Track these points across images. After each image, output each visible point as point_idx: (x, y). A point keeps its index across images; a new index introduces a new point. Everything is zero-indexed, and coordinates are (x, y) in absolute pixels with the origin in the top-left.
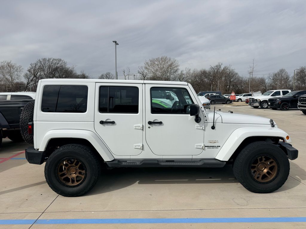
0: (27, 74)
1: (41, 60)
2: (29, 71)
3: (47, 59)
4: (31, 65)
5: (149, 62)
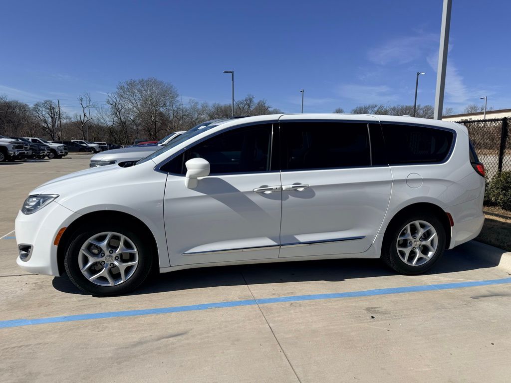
5: (126, 87)
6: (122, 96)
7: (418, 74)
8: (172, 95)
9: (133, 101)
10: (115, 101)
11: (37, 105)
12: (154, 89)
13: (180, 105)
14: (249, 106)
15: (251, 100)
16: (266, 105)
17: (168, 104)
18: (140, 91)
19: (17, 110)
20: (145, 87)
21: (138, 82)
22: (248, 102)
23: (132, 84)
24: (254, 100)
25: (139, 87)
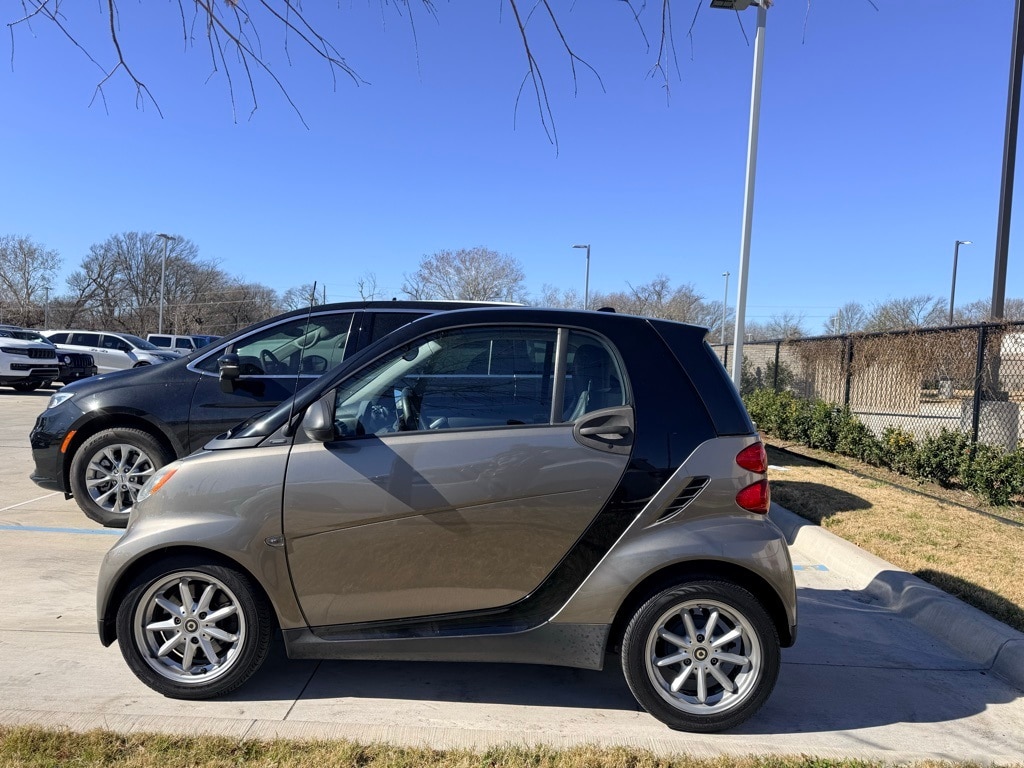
0: (78, 275)
1: (122, 238)
2: (87, 266)
3: (140, 236)
4: (91, 249)
5: (435, 263)
6: (425, 279)
7: (958, 243)
8: (513, 276)
9: (446, 288)
10: (416, 287)
11: (290, 292)
12: (482, 265)
13: (526, 294)
14: (659, 295)
15: (663, 285)
16: (694, 293)
17: (505, 291)
18: (458, 271)
19: (258, 300)
20: (468, 264)
21: (454, 255)
22: (657, 289)
23: (445, 259)
24: (669, 284)
25: (457, 263)
